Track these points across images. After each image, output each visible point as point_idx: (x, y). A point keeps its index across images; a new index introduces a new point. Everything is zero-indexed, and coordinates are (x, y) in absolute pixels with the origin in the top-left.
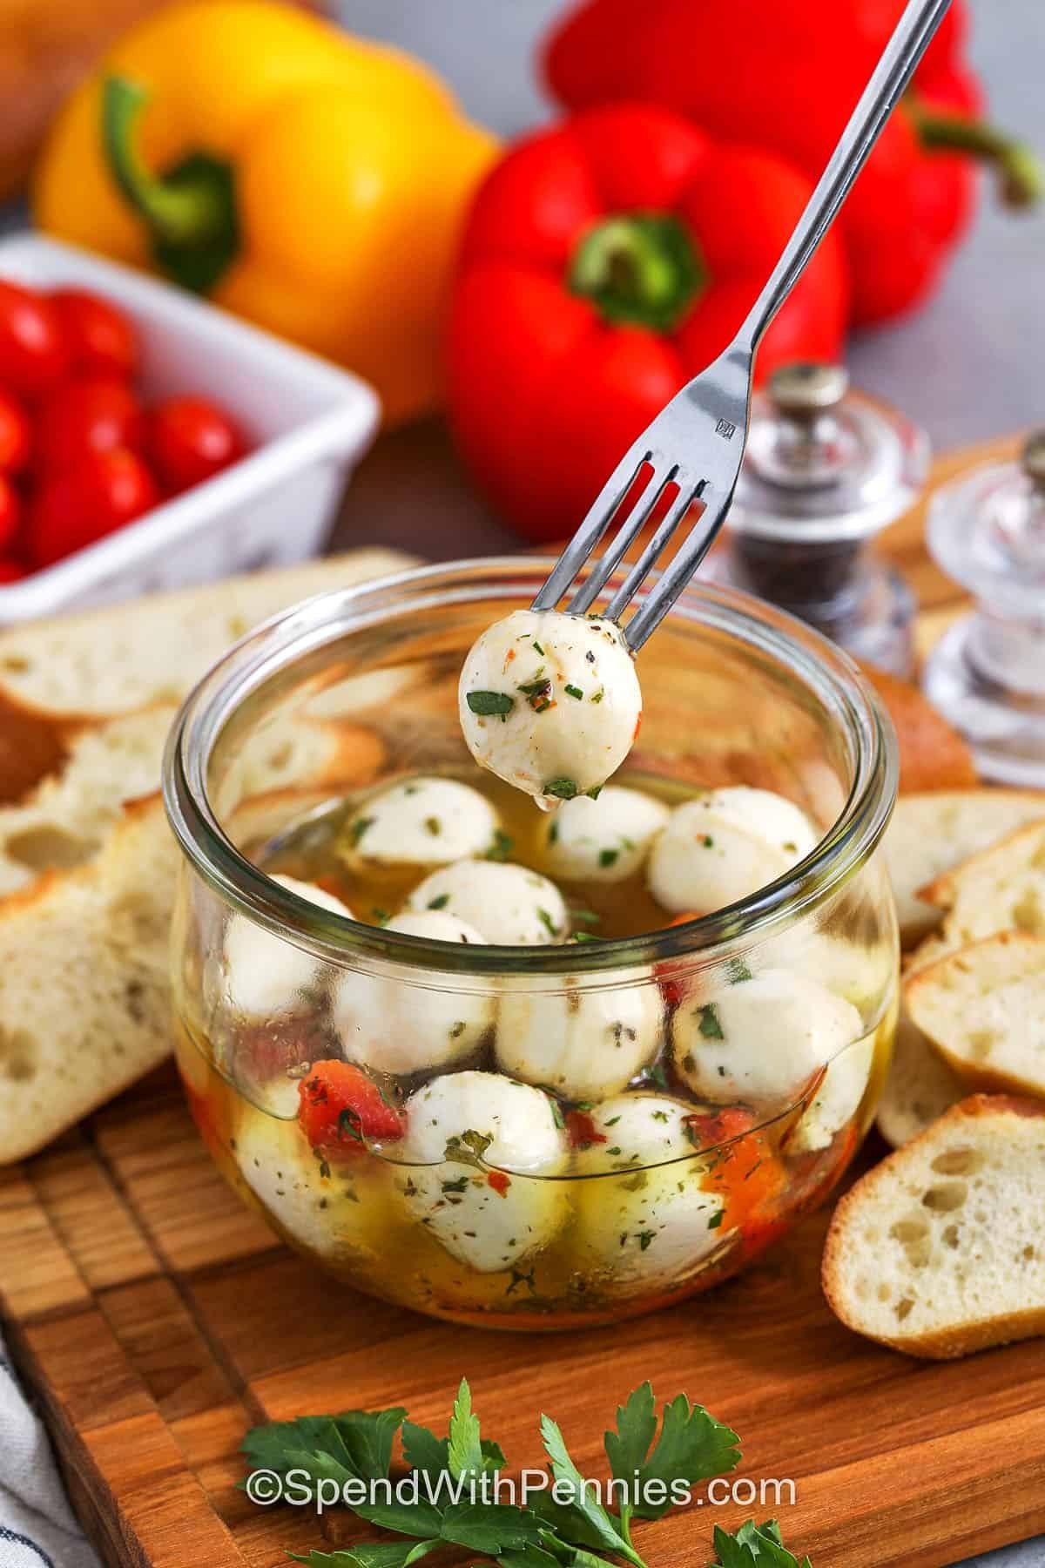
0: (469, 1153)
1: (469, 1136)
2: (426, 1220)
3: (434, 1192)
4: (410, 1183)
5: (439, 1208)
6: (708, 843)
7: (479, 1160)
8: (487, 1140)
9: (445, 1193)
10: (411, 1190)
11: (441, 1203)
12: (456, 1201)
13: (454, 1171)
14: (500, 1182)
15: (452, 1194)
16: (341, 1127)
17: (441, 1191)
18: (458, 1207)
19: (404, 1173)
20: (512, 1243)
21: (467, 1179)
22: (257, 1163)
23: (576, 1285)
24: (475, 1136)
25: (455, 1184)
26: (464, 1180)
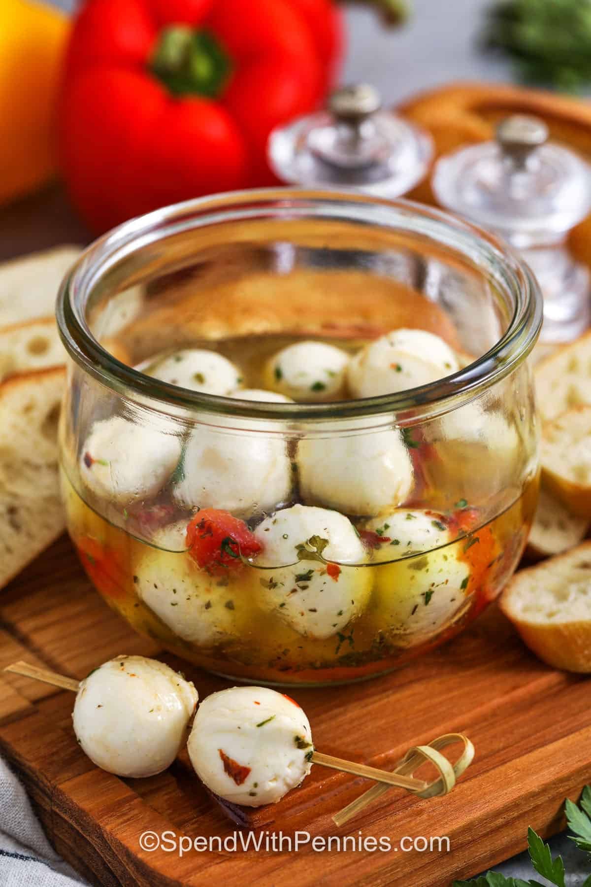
0: (314, 553)
1: (313, 540)
2: (282, 605)
3: (290, 583)
4: (271, 581)
5: (292, 594)
6: (398, 369)
7: (320, 557)
8: (325, 542)
9: (297, 583)
10: (272, 585)
11: (294, 591)
12: (304, 588)
13: (304, 567)
14: (334, 570)
15: (301, 583)
16: (223, 550)
17: (295, 582)
18: (306, 592)
19: (268, 575)
20: (340, 614)
21: (313, 571)
22: (156, 587)
23: (378, 640)
24: (318, 539)
25: (305, 575)
26: (311, 572)
